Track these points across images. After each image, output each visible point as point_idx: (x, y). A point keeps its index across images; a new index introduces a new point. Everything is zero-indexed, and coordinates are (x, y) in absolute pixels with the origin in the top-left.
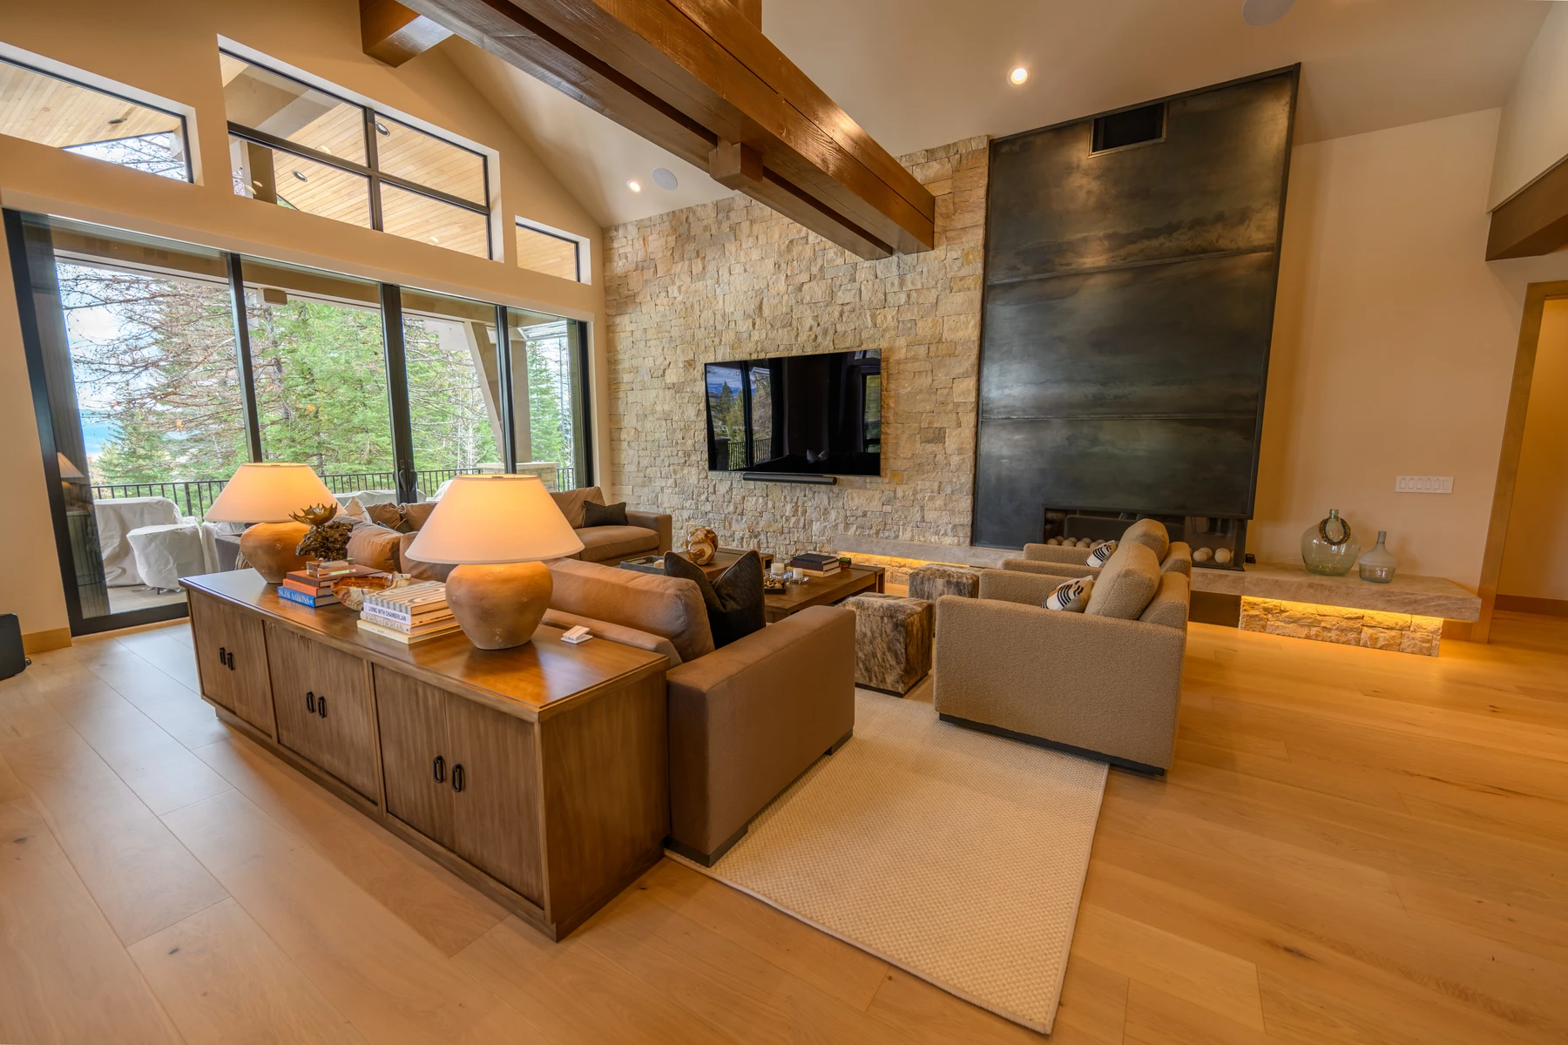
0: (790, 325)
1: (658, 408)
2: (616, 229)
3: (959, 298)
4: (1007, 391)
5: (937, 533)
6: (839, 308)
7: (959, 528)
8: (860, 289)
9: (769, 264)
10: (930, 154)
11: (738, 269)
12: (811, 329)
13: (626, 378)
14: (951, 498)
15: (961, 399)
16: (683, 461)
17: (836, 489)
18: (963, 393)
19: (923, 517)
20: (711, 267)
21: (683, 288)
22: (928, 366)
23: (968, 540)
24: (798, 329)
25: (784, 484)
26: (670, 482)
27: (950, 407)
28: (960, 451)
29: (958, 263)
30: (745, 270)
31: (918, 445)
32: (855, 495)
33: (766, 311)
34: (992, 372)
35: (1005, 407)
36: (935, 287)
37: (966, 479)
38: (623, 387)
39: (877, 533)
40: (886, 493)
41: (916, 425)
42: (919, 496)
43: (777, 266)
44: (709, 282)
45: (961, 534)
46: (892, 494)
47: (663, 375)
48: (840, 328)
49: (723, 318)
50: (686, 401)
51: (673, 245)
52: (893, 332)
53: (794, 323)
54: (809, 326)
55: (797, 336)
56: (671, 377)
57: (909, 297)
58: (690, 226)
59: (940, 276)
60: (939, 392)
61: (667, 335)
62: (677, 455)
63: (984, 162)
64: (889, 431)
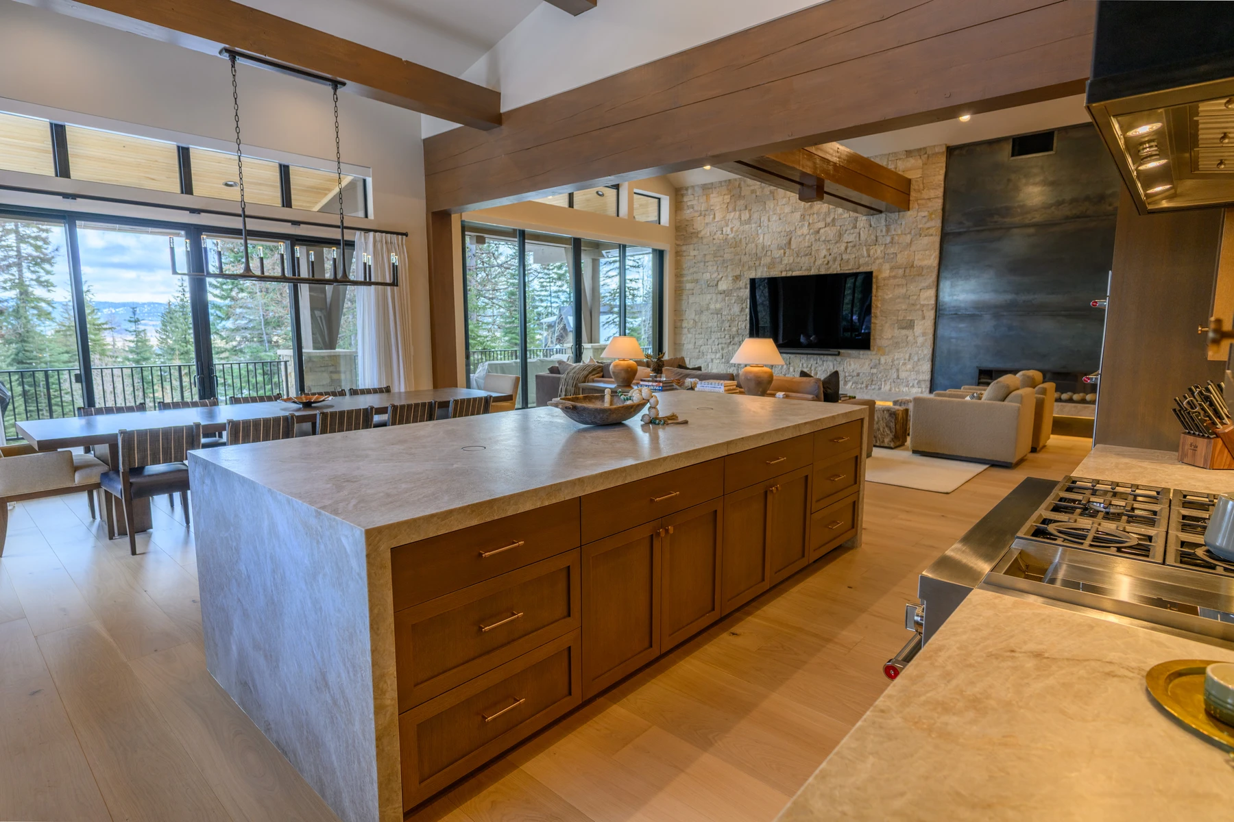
0: (810, 254)
1: (712, 306)
2: (687, 189)
3: (925, 240)
4: (955, 298)
5: (907, 386)
6: (845, 245)
7: (922, 383)
8: (859, 233)
10: (909, 153)
11: (774, 218)
12: (825, 257)
13: (689, 286)
14: (917, 364)
15: (926, 302)
16: (729, 341)
17: (839, 358)
18: (926, 299)
19: (898, 376)
20: (755, 216)
21: (734, 229)
22: (904, 282)
23: (928, 390)
24: (815, 257)
25: (802, 356)
26: (718, 355)
27: (918, 307)
28: (924, 334)
29: (925, 220)
30: (780, 219)
31: (896, 331)
32: (852, 363)
33: (793, 246)
34: (946, 286)
35: (954, 307)
36: (910, 233)
37: (927, 351)
38: (686, 292)
39: (867, 387)
40: (874, 361)
41: (895, 318)
42: (896, 362)
43: (803, 217)
44: (753, 225)
45: (923, 386)
46: (878, 361)
47: (717, 285)
48: (845, 257)
49: (763, 248)
50: (733, 301)
51: (728, 201)
52: (881, 261)
53: (813, 253)
54: (823, 255)
55: (815, 261)
56: (723, 286)
57: (892, 239)
58: (741, 190)
59: (913, 227)
60: (911, 298)
61: (721, 258)
62: (725, 337)
63: (944, 159)
64: (877, 322)
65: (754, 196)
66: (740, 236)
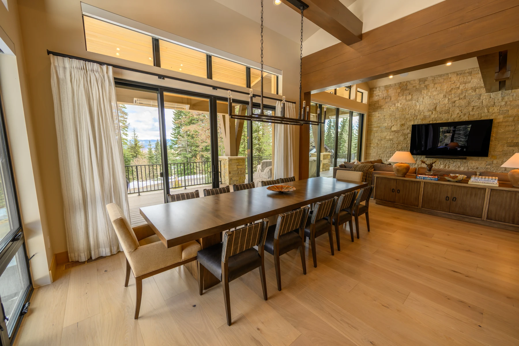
0: (449, 113)
1: (388, 137)
6: (472, 107)
8: (482, 101)
9: (441, 95)
11: (427, 97)
12: (458, 114)
13: (375, 129)
20: (415, 97)
21: (402, 104)
22: (513, 124)
24: (452, 114)
30: (430, 98)
31: (506, 148)
33: (438, 109)
38: (374, 132)
40: (490, 162)
41: (505, 141)
43: (445, 96)
44: (414, 102)
47: (391, 128)
48: (471, 113)
49: (419, 111)
50: (400, 135)
51: (399, 91)
52: (496, 114)
53: (450, 112)
54: (457, 113)
55: (451, 116)
56: (394, 129)
57: (505, 103)
58: (407, 86)
61: (394, 117)
62: (394, 151)
65: (415, 88)
66: (405, 107)
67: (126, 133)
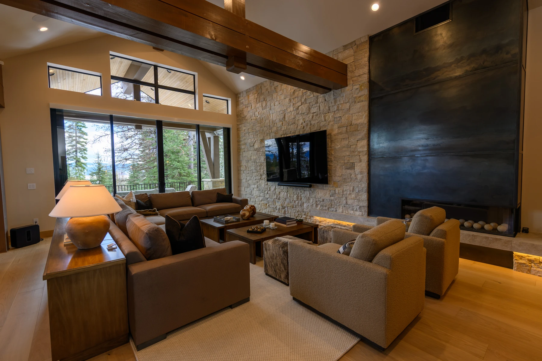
0: (295, 123)
1: (252, 158)
2: (240, 94)
3: (358, 105)
4: (381, 145)
5: (353, 210)
6: (312, 115)
7: (362, 208)
8: (320, 106)
9: (287, 100)
10: (345, 47)
11: (277, 103)
12: (302, 124)
13: (243, 147)
14: (358, 194)
15: (361, 150)
16: (260, 178)
17: (312, 189)
18: (361, 147)
19: (347, 202)
20: (268, 104)
21: (260, 113)
22: (347, 136)
23: (366, 213)
24: (297, 125)
25: (294, 187)
26: (256, 186)
27: (356, 153)
28: (361, 173)
29: (358, 91)
30: (279, 104)
31: (344, 171)
32: (319, 192)
33: (287, 119)
34: (375, 138)
35: (381, 152)
36: (348, 102)
37: (365, 185)
38: (242, 150)
39: (328, 209)
40: (332, 191)
41: (342, 161)
42: (345, 193)
43: (290, 100)
44: (268, 109)
45: (363, 211)
46: (334, 192)
47: (254, 146)
48: (313, 122)
49: (272, 122)
50: (261, 155)
51: (257, 97)
52: (332, 123)
53: (296, 123)
55: (297, 127)
56: (256, 146)
57: (338, 107)
58: (262, 90)
59: (350, 97)
60: (351, 147)
61: (255, 130)
62: (258, 175)
63: (367, 46)
64: (332, 164)
66: (262, 116)
67: (85, 157)
